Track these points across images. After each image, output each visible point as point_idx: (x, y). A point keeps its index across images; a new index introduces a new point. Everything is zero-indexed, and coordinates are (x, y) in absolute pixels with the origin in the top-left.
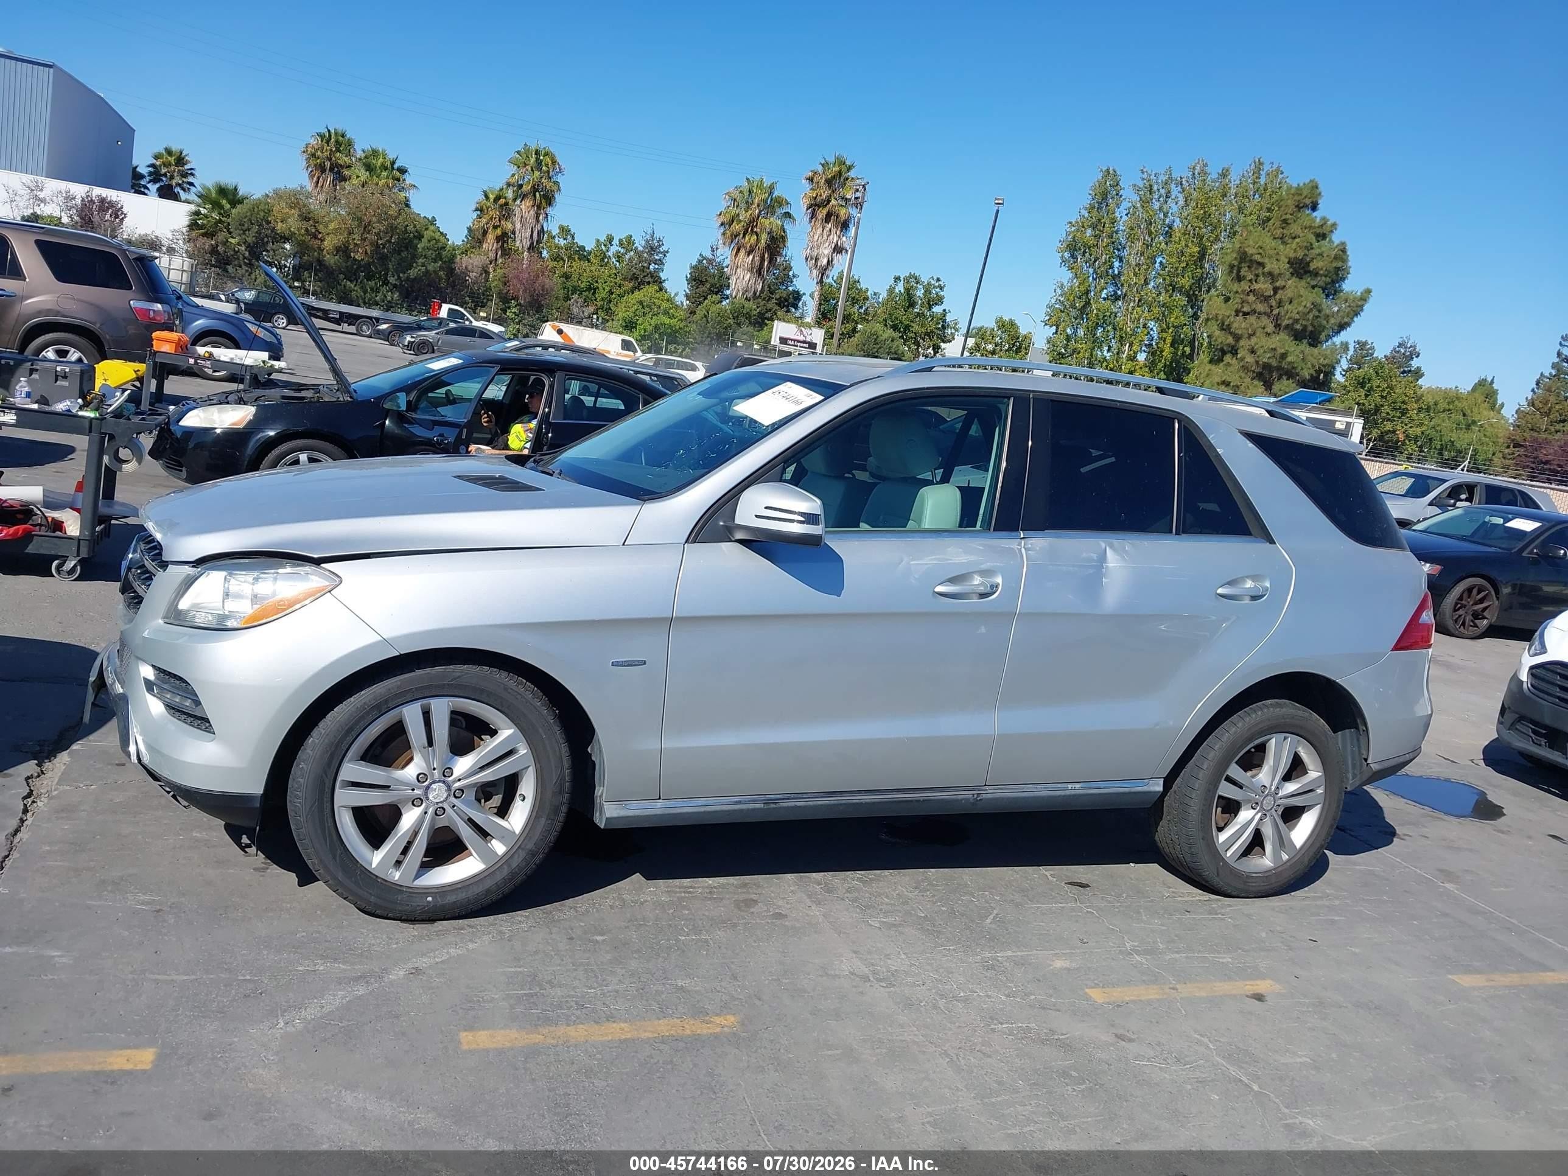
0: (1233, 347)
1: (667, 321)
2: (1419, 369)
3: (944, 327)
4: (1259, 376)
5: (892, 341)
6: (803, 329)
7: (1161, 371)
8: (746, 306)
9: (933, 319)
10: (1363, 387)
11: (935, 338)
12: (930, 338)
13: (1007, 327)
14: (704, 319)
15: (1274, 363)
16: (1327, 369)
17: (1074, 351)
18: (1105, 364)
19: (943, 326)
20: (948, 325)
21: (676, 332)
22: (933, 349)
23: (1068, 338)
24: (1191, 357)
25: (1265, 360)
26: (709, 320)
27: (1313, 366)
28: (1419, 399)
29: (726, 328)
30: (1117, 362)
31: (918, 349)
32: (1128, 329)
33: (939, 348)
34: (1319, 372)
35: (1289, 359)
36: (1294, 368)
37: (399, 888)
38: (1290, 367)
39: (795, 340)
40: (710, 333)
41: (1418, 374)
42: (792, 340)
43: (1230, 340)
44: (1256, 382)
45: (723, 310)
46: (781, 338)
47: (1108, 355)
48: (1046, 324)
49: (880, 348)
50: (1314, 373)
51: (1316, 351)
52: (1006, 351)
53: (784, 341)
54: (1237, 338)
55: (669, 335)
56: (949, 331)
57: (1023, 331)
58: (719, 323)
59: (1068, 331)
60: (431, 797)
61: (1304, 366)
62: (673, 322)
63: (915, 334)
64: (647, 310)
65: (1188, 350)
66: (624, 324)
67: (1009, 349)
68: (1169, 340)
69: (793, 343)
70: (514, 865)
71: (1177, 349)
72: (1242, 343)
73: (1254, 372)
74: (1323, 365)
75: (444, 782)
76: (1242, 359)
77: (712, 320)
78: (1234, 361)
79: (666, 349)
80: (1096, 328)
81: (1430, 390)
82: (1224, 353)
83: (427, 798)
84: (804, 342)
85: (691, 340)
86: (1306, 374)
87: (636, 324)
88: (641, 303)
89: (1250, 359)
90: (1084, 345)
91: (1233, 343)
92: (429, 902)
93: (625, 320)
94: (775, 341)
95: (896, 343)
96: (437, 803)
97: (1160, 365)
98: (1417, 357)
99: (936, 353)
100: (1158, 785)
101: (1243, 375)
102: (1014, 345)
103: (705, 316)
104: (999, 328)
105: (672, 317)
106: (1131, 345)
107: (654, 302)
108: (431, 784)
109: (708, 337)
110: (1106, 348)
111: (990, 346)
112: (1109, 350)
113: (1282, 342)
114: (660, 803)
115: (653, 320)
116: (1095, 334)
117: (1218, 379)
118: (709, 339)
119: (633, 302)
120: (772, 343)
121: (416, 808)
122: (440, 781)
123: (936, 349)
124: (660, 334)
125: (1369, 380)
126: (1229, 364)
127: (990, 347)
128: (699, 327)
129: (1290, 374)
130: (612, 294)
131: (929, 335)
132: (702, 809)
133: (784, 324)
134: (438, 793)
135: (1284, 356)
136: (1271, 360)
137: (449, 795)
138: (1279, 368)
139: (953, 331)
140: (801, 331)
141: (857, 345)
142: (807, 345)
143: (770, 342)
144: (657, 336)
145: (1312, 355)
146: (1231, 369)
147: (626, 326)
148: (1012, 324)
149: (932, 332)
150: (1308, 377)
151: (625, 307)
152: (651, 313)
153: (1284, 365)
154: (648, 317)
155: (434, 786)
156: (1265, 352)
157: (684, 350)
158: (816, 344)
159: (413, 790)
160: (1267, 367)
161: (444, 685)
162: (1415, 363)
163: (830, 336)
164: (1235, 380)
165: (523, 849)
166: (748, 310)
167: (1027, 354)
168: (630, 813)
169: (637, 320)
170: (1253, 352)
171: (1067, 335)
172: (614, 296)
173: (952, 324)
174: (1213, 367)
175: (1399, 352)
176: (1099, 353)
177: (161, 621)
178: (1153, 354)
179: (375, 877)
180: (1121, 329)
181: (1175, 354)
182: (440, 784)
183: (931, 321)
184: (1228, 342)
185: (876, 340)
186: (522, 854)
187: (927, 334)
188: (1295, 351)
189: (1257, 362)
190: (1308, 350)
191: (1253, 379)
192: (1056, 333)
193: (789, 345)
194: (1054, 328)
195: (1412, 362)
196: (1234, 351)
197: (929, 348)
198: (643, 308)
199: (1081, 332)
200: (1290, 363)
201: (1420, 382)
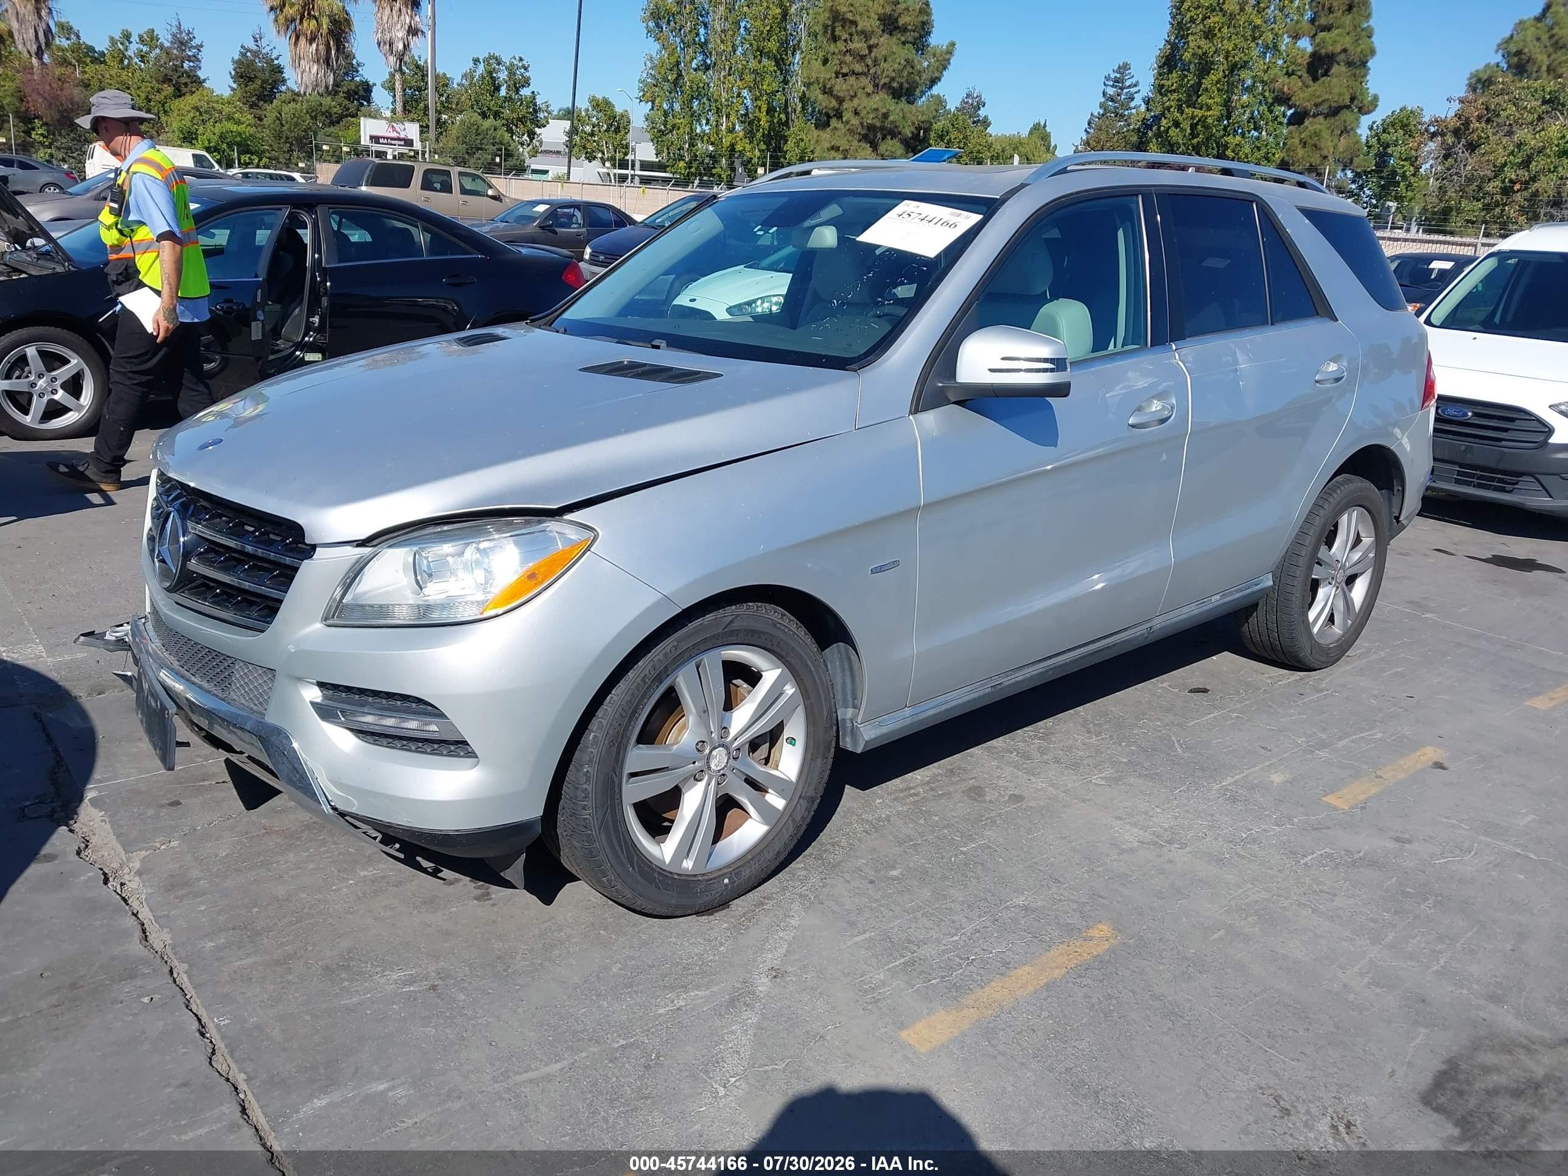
0: (837, 110)
1: (234, 128)
2: (986, 117)
3: (535, 111)
4: (865, 138)
5: (495, 130)
6: (395, 125)
7: (760, 141)
8: (324, 103)
9: (522, 102)
10: (942, 140)
11: (528, 123)
12: (523, 123)
13: (602, 106)
14: (278, 122)
15: (878, 124)
16: (926, 126)
17: (674, 126)
18: (706, 138)
19: (534, 109)
20: (540, 108)
21: (246, 139)
22: (529, 136)
23: (666, 114)
24: (786, 124)
25: (869, 121)
26: (284, 122)
27: (913, 124)
28: (990, 146)
29: (305, 131)
30: (718, 135)
31: (512, 137)
32: (723, 100)
33: (535, 133)
34: (919, 129)
35: (891, 118)
36: (896, 127)
37: (693, 879)
38: (892, 126)
39: (387, 138)
40: (287, 138)
41: (986, 123)
42: (384, 138)
43: (834, 103)
44: (863, 145)
45: (299, 111)
46: (372, 138)
47: (707, 128)
48: (641, 101)
49: (483, 139)
50: (914, 130)
51: (913, 107)
52: (605, 131)
53: (375, 139)
54: (840, 101)
55: (239, 144)
56: (541, 115)
57: (619, 109)
58: (296, 125)
59: (665, 106)
60: (713, 766)
61: (905, 124)
62: (241, 128)
63: (507, 120)
64: (206, 117)
65: (783, 116)
66: (181, 136)
67: (607, 131)
68: (764, 108)
69: (386, 141)
70: (798, 818)
71: (773, 116)
72: (845, 105)
73: (860, 134)
74: (922, 122)
75: (723, 746)
76: (847, 122)
77: (287, 122)
78: (840, 125)
79: (239, 160)
80: (691, 101)
81: (997, 138)
82: (829, 117)
83: (709, 768)
84: (399, 139)
85: (266, 147)
86: (908, 132)
87: (196, 134)
88: (197, 109)
89: (855, 121)
90: (682, 120)
91: (837, 106)
92: (726, 885)
93: (182, 132)
94: (365, 141)
95: (499, 133)
96: (719, 771)
97: (759, 135)
98: (983, 106)
99: (531, 139)
100: (1268, 579)
101: (850, 138)
102: (611, 125)
103: (278, 119)
104: (594, 108)
105: (238, 123)
106: (728, 116)
107: (213, 107)
108: (711, 752)
109: (286, 142)
110: (704, 122)
111: (588, 127)
112: (707, 124)
113: (881, 101)
114: (907, 712)
115: (217, 128)
116: (692, 108)
117: (827, 145)
118: (288, 145)
119: (188, 108)
120: (362, 143)
121: (699, 783)
122: (719, 746)
123: (532, 135)
124: (227, 144)
125: (947, 133)
126: (835, 129)
127: (588, 129)
128: (273, 132)
129: (892, 133)
130: (150, 101)
131: (521, 120)
132: (943, 708)
133: (371, 120)
134: (719, 759)
135: (886, 116)
136: (875, 121)
137: (729, 758)
138: (882, 128)
139: (546, 114)
140: (393, 126)
141: (458, 138)
142: (402, 143)
143: (359, 142)
144: (225, 146)
145: (911, 113)
146: (838, 133)
147: (185, 138)
148: (607, 102)
149: (524, 117)
150: (910, 135)
151: (178, 115)
152: (212, 120)
153: (887, 125)
154: (209, 124)
155: (714, 753)
156: (868, 113)
157: (260, 160)
158: (412, 140)
159: (694, 763)
160: (871, 128)
161: (718, 635)
162: (982, 112)
163: (424, 129)
164: (843, 144)
165: (804, 798)
166: (327, 108)
167: (626, 133)
168: (884, 730)
169: (197, 130)
170: (856, 113)
171: (665, 111)
172: (152, 103)
173: (543, 107)
174: (821, 133)
175: (967, 102)
176: (698, 127)
177: (318, 626)
178: (751, 123)
179: (669, 875)
180: (716, 101)
181: (772, 122)
182: (720, 749)
183: (521, 105)
184: (832, 105)
185: (477, 130)
186: (804, 804)
187: (520, 119)
188: (897, 110)
189: (862, 124)
190: (907, 107)
191: (860, 141)
192: (652, 109)
193: (383, 144)
194: (650, 103)
195: (980, 112)
196: (839, 116)
197: (523, 134)
198: (201, 114)
199: (677, 107)
200: (892, 122)
201: (989, 130)
